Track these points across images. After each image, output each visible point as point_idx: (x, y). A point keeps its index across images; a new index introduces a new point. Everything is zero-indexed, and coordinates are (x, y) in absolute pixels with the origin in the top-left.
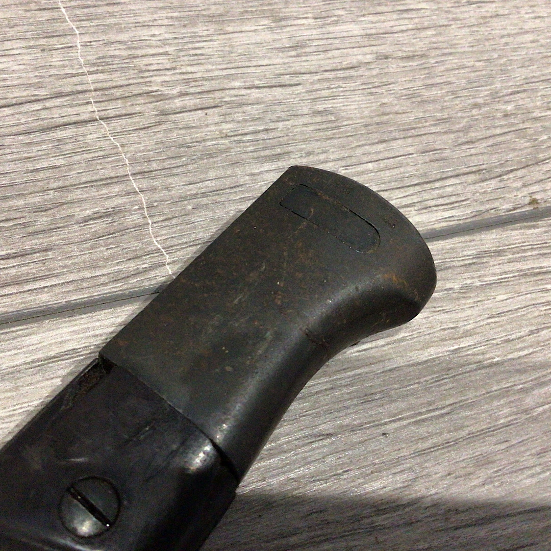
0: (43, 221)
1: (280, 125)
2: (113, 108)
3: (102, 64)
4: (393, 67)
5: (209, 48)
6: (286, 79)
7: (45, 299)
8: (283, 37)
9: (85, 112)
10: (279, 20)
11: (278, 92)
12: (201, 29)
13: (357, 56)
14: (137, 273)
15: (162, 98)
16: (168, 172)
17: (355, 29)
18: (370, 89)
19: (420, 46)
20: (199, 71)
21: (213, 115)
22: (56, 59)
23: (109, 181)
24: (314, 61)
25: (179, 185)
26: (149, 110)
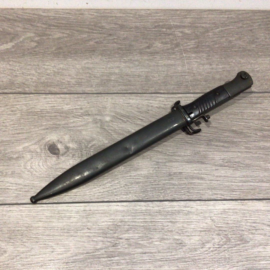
1: (208, 78)
2: (189, 74)
3: (189, 69)
4: (225, 72)
5: (201, 68)
8: (211, 67)
9: (186, 74)
10: (211, 65)
11: (208, 74)
12: (201, 66)
13: (220, 70)
15: (194, 73)
16: (193, 82)
17: (221, 67)
18: (220, 75)
19: (229, 69)
20: (199, 71)
21: (200, 76)
22: (184, 68)
23: (187, 82)
24: (214, 71)
25: (194, 83)
26: (193, 75)
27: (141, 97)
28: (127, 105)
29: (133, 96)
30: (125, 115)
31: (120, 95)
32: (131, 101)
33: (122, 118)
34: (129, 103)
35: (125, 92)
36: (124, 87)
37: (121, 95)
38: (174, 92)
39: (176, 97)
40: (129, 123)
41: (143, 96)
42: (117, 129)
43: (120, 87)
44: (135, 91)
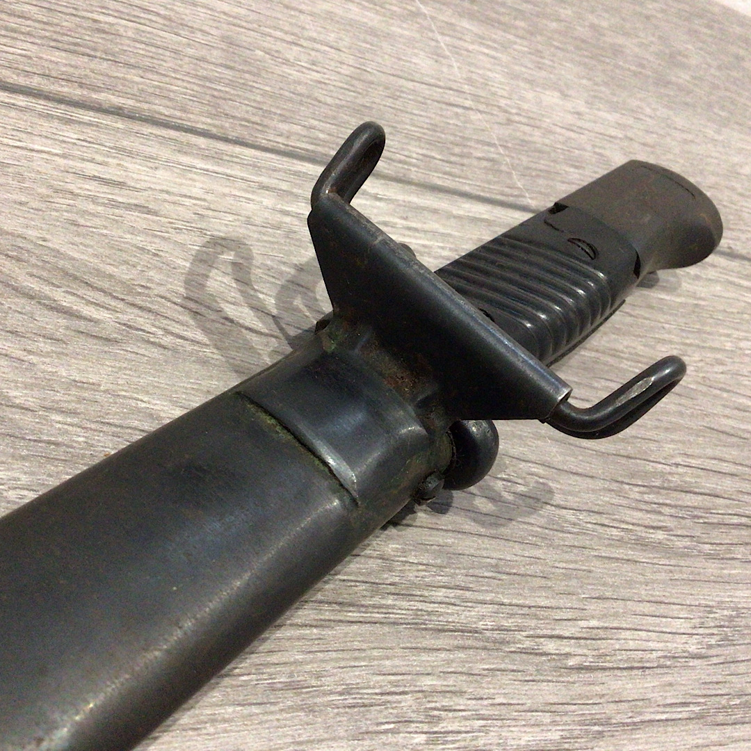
0: (457, 150)
1: (577, 151)
2: (481, 107)
3: (471, 82)
5: (527, 95)
6: (575, 128)
7: (467, 188)
8: (569, 106)
9: (466, 103)
10: (565, 96)
11: (572, 134)
12: (521, 84)
14: (512, 196)
15: (507, 112)
16: (518, 151)
17: (609, 117)
20: (525, 106)
21: (538, 132)
22: (445, 70)
23: (487, 144)
25: (525, 160)
27: (217, 158)
28: (103, 192)
29: (148, 141)
30: (99, 273)
31: (21, 100)
32: (136, 171)
33: (67, 301)
34: (121, 185)
35: (77, 93)
36: (58, 56)
37: (40, 105)
38: (440, 183)
39: (461, 213)
40: (155, 352)
41: (233, 160)
42: (18, 395)
43: (23, 47)
44: (162, 109)
